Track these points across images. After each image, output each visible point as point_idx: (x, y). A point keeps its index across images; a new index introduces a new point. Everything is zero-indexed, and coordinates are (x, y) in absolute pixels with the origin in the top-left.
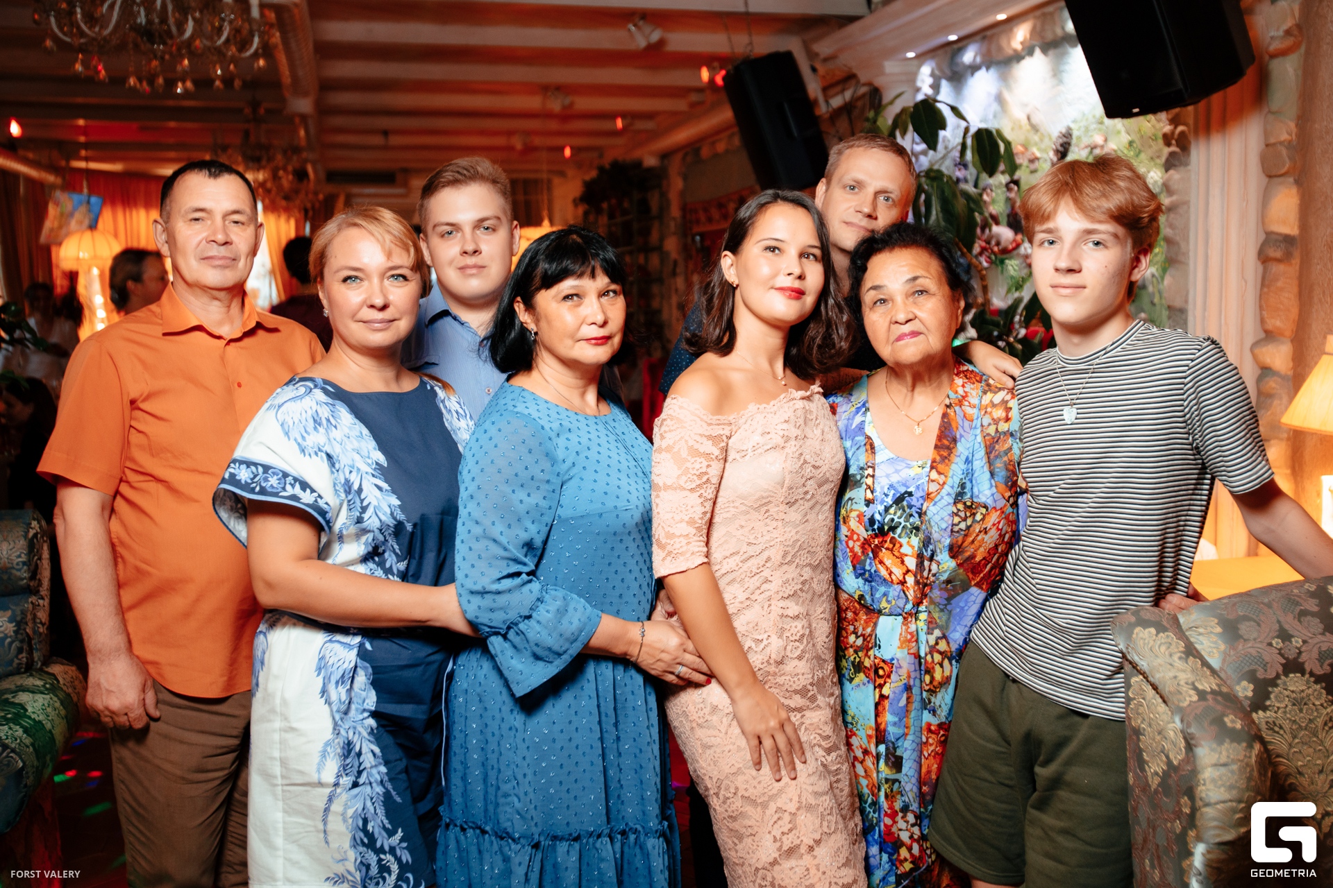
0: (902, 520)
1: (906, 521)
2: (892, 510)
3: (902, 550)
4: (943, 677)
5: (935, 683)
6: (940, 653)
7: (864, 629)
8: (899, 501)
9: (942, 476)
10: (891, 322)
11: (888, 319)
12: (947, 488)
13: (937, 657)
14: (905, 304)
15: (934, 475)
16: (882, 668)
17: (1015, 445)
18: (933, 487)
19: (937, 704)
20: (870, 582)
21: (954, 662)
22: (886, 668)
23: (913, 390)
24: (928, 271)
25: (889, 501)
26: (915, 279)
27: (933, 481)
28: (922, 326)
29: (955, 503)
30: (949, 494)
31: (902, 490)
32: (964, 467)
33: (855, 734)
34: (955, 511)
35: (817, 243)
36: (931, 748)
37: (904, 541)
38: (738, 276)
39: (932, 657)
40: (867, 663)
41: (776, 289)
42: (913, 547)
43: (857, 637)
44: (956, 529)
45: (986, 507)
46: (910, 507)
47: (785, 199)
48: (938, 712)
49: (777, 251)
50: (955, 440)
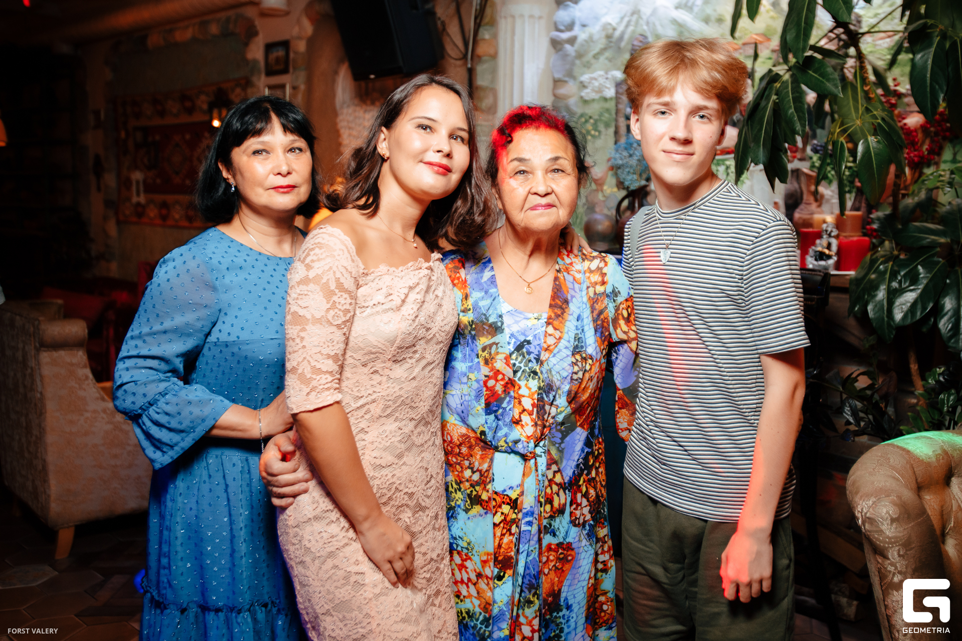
0: (522, 365)
1: (526, 365)
2: (514, 356)
3: (521, 392)
4: (559, 504)
5: (554, 510)
6: (556, 484)
7: (480, 464)
8: (519, 348)
9: (558, 332)
10: (529, 192)
11: (527, 189)
12: (563, 343)
13: (555, 488)
14: (544, 178)
15: (550, 330)
16: (494, 499)
17: (610, 304)
18: (551, 341)
19: (556, 527)
20: (499, 420)
21: (567, 491)
22: (498, 499)
23: (530, 256)
24: (566, 153)
25: (511, 348)
26: (556, 159)
27: (550, 335)
28: (556, 200)
29: (573, 355)
30: (566, 348)
31: (522, 338)
32: (576, 323)
33: (470, 558)
34: (574, 361)
35: (466, 127)
36: (553, 564)
37: (522, 383)
38: (390, 149)
39: (551, 489)
40: (485, 496)
41: (426, 163)
42: (530, 389)
43: (473, 472)
44: (575, 377)
45: (591, 358)
46: (529, 353)
47: (440, 83)
48: (557, 533)
49: (428, 130)
50: (566, 302)
